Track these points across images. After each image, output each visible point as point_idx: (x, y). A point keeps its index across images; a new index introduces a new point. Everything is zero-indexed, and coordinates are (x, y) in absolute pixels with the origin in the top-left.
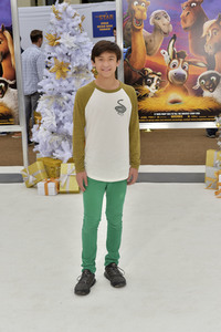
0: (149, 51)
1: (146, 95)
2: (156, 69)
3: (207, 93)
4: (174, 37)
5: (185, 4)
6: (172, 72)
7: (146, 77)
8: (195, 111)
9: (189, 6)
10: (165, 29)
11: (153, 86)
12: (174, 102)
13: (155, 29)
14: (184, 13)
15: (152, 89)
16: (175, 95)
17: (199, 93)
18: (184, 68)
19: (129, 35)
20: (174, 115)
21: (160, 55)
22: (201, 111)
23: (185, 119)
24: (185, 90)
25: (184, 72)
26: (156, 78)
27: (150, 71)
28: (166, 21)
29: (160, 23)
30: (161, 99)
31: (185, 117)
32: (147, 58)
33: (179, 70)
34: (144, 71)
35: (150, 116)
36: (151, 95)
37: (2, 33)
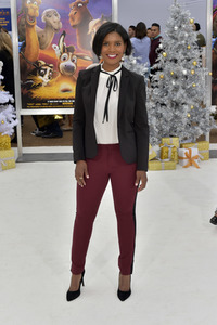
0: (41, 45)
1: (40, 85)
2: (49, 61)
4: (64, 34)
5: (73, 4)
6: (62, 64)
7: (40, 69)
9: (76, 6)
10: (55, 26)
11: (46, 76)
12: (65, 91)
13: (47, 26)
14: (72, 13)
15: (45, 79)
16: (65, 84)
18: (73, 61)
19: (24, 30)
21: (51, 49)
24: (74, 81)
25: (73, 64)
26: (49, 69)
27: (43, 63)
28: (57, 19)
29: (51, 20)
30: (53, 87)
33: (69, 63)
34: (37, 63)
35: (44, 103)
36: (44, 84)
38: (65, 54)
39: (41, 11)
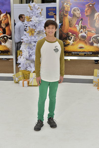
0: (70, 25)
1: (68, 44)
3: (95, 44)
4: (82, 20)
5: (87, 5)
6: (80, 35)
7: (69, 37)
8: (90, 52)
9: (89, 6)
10: (78, 16)
11: (72, 40)
12: (81, 48)
13: (74, 16)
14: (86, 9)
15: (71, 42)
16: (81, 45)
17: (92, 44)
18: (86, 33)
19: (62, 18)
20: (80, 54)
21: (75, 27)
22: (92, 52)
23: (85, 55)
24: (86, 43)
25: (85, 35)
26: (73, 37)
27: (71, 34)
28: (78, 12)
29: (76, 13)
30: (75, 46)
31: (85, 54)
32: (70, 28)
33: (83, 34)
34: (68, 34)
35: (70, 53)
36: (70, 44)
37: (6, 15)
38: (82, 30)
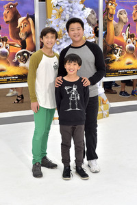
0: (116, 33)
1: (114, 60)
4: (129, 26)
6: (127, 46)
7: (114, 49)
10: (124, 20)
12: (129, 64)
15: (117, 56)
16: (129, 59)
21: (121, 36)
27: (116, 45)
28: (125, 16)
29: (122, 17)
30: (122, 62)
33: (131, 45)
34: (113, 45)
35: (116, 72)
36: (117, 60)
37: (27, 19)
38: (129, 39)
39: (117, 10)
